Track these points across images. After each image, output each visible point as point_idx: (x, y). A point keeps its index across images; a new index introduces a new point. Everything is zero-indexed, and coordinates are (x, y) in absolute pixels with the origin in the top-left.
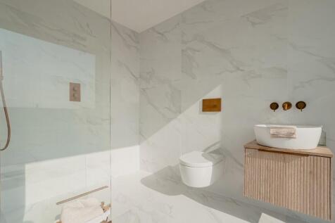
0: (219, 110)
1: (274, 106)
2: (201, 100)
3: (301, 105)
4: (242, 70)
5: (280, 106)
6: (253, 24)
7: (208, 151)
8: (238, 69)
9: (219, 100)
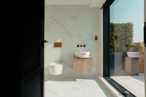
0: (61, 47)
1: (78, 46)
2: (53, 43)
3: (84, 46)
4: (69, 34)
5: (80, 46)
6: (72, 19)
7: (57, 62)
8: (68, 33)
9: (61, 43)
